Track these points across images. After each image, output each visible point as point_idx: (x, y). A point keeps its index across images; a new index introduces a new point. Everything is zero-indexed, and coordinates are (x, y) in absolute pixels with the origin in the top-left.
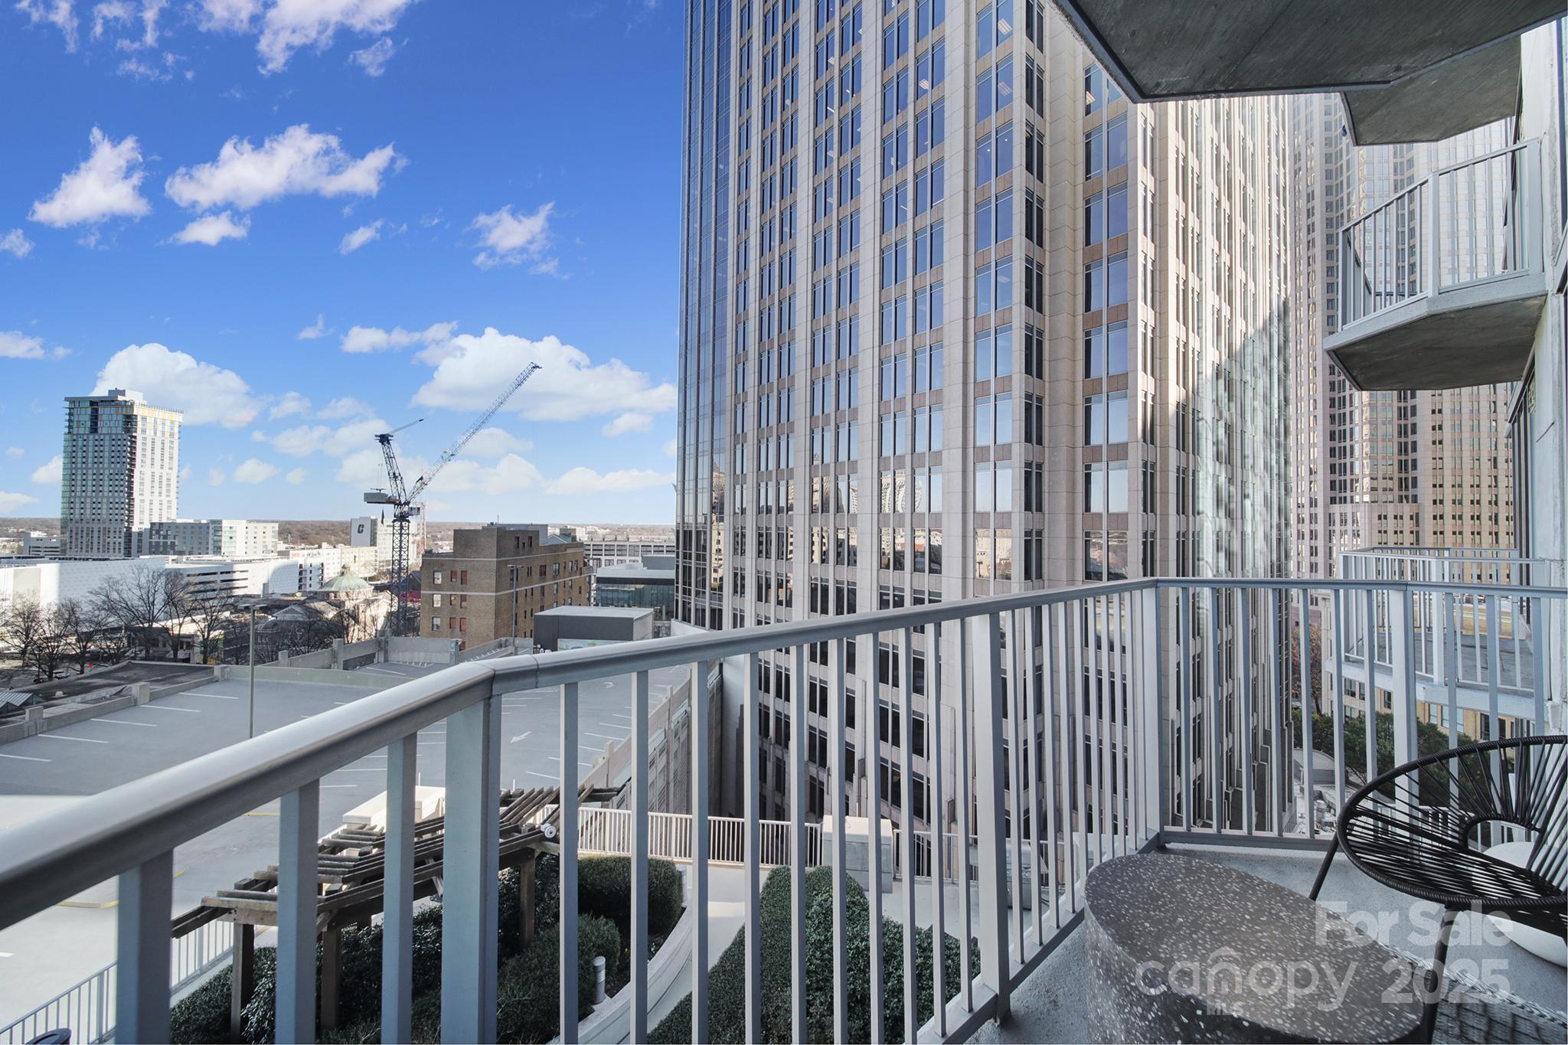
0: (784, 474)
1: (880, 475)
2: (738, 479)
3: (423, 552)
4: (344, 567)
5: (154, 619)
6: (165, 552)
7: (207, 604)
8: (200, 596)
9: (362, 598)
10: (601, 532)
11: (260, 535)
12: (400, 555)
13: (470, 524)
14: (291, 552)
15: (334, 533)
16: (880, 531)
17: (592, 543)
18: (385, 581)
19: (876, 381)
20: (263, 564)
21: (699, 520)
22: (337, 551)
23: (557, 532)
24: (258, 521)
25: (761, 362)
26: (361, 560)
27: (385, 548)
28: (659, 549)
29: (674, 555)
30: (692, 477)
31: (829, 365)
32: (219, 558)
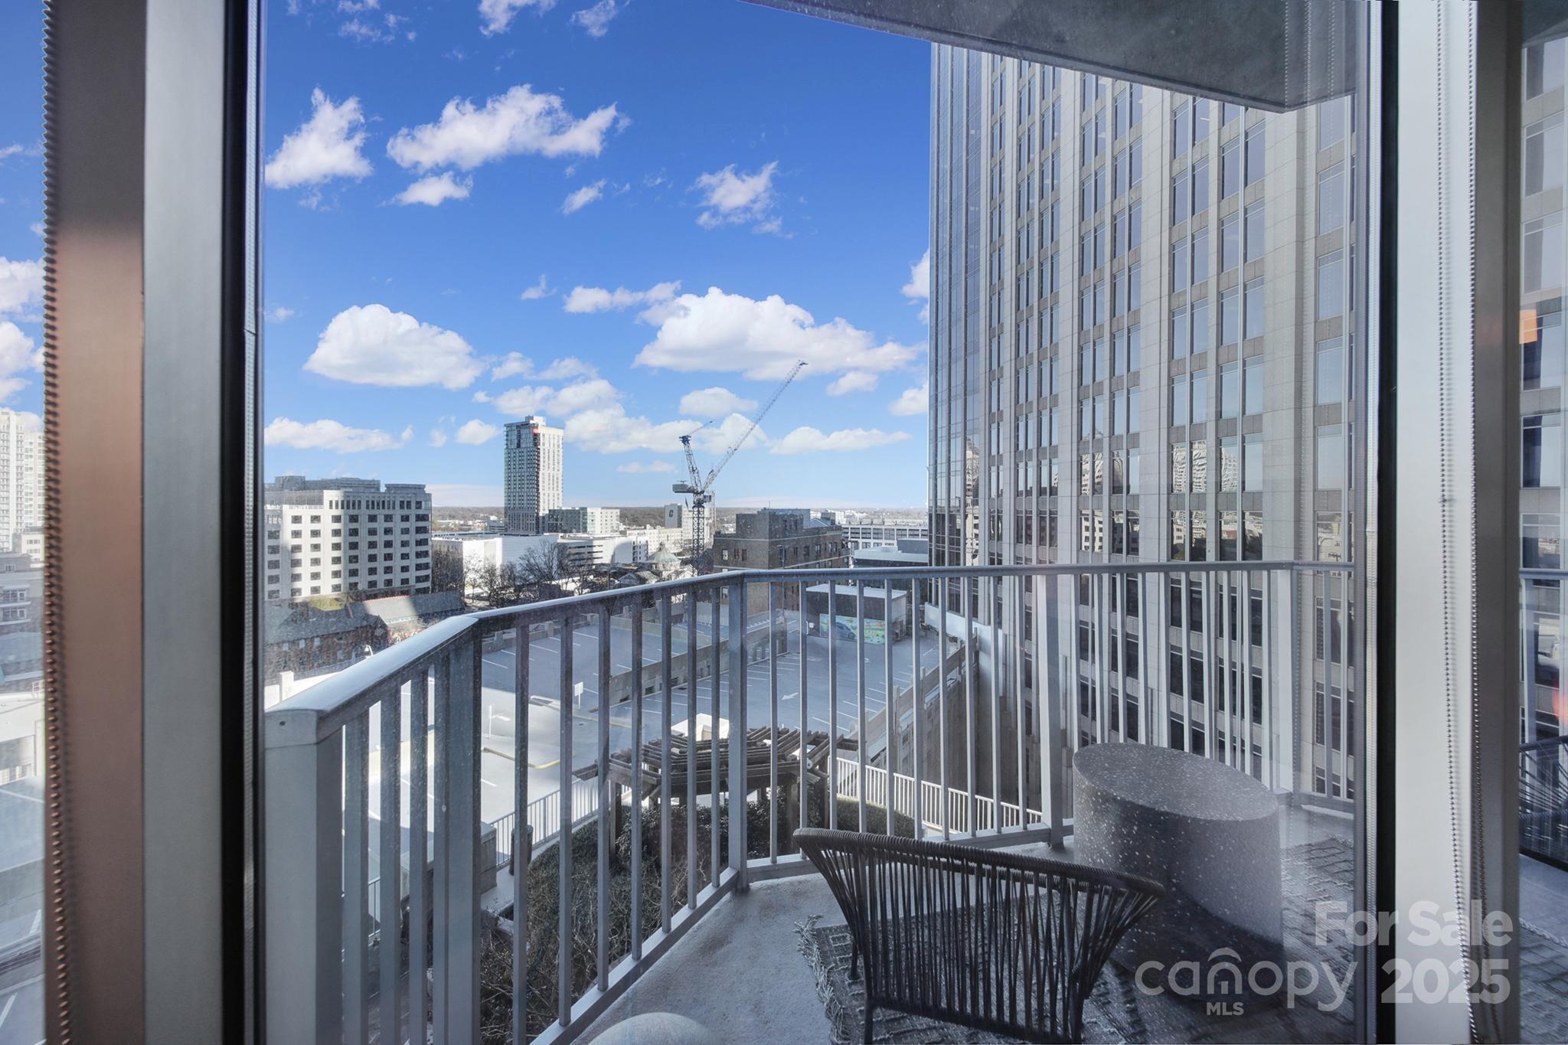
0: (1046, 453)
1: (1170, 447)
2: (993, 461)
3: (714, 533)
4: (661, 544)
5: (552, 578)
6: (556, 531)
7: (581, 570)
8: (577, 563)
9: (673, 569)
10: (858, 515)
11: (609, 519)
12: (698, 535)
13: (749, 509)
14: (628, 532)
15: (654, 517)
16: (1171, 514)
17: (850, 527)
18: (688, 556)
19: (1165, 337)
20: (610, 541)
21: (952, 504)
22: (656, 531)
23: (819, 515)
24: (608, 508)
25: (1018, 334)
26: (672, 539)
27: (687, 531)
28: (914, 533)
29: (927, 540)
30: (944, 460)
31: (1102, 326)
32: (586, 535)
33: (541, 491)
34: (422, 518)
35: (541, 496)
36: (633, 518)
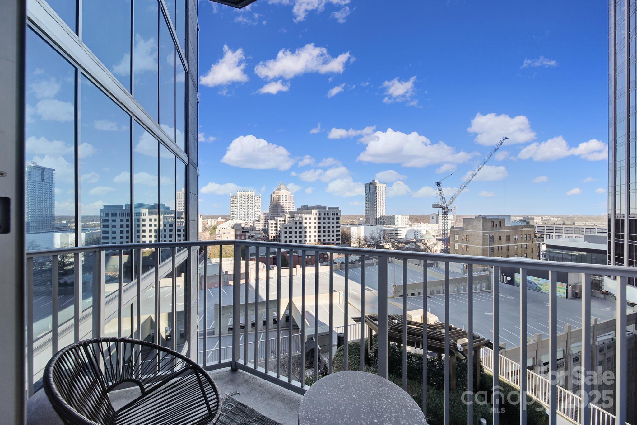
4: (426, 231)
5: (381, 242)
6: (383, 224)
7: (392, 240)
9: (432, 243)
11: (404, 219)
12: (445, 228)
13: (471, 216)
14: (413, 225)
15: (425, 219)
18: (440, 237)
20: (405, 229)
22: (426, 225)
24: (405, 215)
26: (433, 229)
27: (440, 225)
32: (394, 226)
33: (377, 208)
34: (338, 218)
35: (378, 210)
36: (414, 219)
